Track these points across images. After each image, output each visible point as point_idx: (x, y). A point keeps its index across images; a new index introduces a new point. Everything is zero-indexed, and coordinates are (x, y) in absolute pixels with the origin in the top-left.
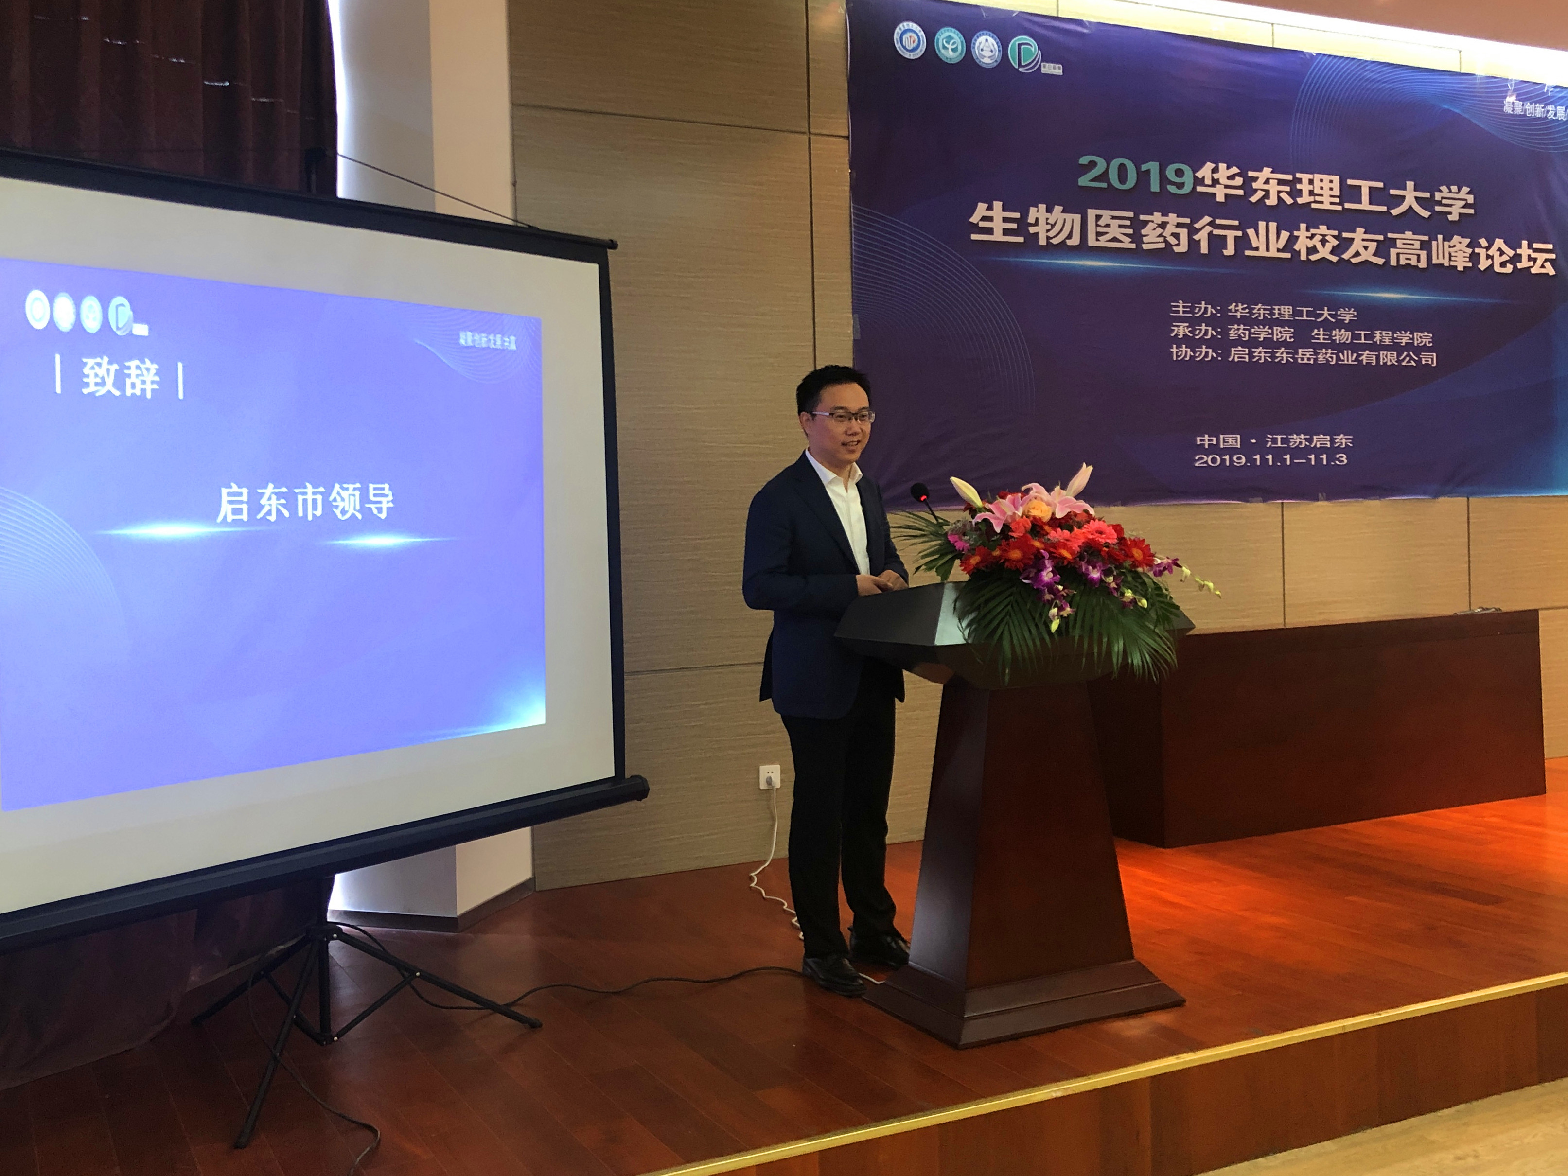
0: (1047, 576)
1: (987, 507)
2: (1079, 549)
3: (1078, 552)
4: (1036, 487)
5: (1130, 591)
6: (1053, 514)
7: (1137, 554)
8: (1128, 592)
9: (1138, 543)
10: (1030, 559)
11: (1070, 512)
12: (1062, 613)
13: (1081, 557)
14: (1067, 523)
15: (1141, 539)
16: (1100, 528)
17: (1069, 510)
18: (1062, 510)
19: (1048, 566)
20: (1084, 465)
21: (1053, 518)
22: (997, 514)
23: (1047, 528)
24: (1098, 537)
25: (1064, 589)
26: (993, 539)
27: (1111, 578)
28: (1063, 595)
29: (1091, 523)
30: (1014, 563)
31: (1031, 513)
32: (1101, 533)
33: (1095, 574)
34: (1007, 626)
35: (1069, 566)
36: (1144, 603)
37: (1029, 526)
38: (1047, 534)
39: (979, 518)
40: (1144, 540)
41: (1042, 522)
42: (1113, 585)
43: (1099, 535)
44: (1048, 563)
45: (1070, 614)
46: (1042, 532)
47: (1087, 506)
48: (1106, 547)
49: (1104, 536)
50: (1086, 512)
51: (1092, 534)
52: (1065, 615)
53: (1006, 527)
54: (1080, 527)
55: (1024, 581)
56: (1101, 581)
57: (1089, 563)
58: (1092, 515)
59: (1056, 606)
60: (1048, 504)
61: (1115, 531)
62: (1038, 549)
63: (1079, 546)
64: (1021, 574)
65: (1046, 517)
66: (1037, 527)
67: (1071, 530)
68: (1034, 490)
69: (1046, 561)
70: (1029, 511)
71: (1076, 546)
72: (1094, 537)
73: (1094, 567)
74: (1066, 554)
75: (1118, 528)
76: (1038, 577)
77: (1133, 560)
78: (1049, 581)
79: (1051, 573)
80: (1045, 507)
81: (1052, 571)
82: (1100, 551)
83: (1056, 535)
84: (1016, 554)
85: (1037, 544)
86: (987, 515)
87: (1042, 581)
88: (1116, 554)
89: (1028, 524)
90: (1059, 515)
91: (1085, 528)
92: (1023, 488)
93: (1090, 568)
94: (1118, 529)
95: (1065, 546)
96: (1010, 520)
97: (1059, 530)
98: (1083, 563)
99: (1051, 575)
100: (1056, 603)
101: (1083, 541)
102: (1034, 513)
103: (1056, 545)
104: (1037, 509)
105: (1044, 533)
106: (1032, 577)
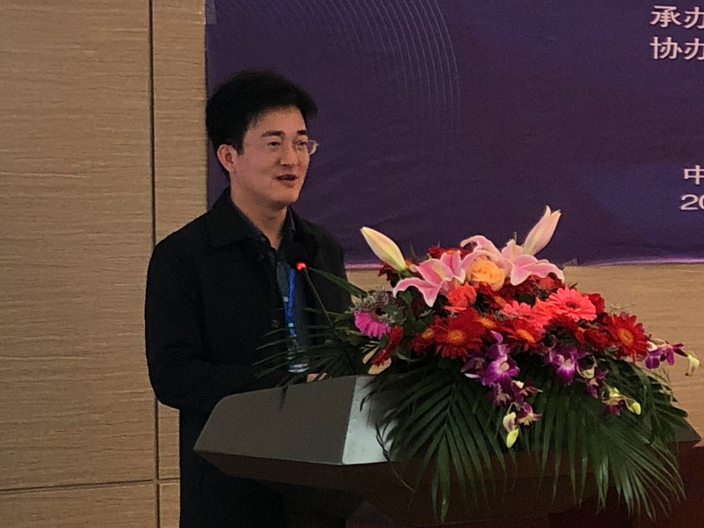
0: (501, 366)
1: (413, 271)
2: (544, 331)
3: (543, 334)
4: (482, 243)
5: (616, 390)
6: (507, 279)
7: (626, 337)
8: (614, 392)
9: (627, 321)
10: (476, 343)
11: (530, 277)
12: (521, 421)
13: (547, 341)
14: (526, 292)
15: (630, 316)
16: (572, 298)
17: (530, 273)
18: (519, 273)
19: (501, 354)
20: (548, 209)
21: (507, 285)
22: (428, 280)
23: (498, 299)
24: (570, 312)
25: (524, 387)
26: (423, 315)
27: (592, 371)
28: (523, 395)
29: (558, 291)
30: (455, 349)
31: (475, 277)
32: (573, 306)
33: (568, 367)
34: (444, 438)
35: (531, 354)
36: (637, 407)
37: (473, 296)
38: (500, 308)
39: (401, 286)
40: (634, 317)
41: (492, 291)
42: (594, 382)
43: (572, 309)
44: (501, 349)
45: (534, 422)
46: (491, 305)
47: (553, 268)
48: (583, 326)
49: (578, 310)
50: (552, 276)
51: (562, 308)
52: (527, 423)
53: (441, 299)
54: (544, 298)
55: (468, 375)
56: (575, 374)
57: (558, 350)
58: (560, 280)
59: (514, 409)
60: (500, 265)
61: (592, 302)
62: (488, 330)
63: (544, 327)
64: (463, 365)
65: (498, 284)
66: (484, 299)
67: (532, 303)
68: (479, 246)
69: (500, 347)
70: (472, 276)
71: (540, 325)
72: (565, 312)
73: (567, 357)
74: (525, 334)
76: (487, 369)
77: (620, 345)
78: (504, 374)
79: (506, 364)
80: (495, 270)
81: (508, 362)
82: (573, 332)
83: (511, 310)
84: (456, 336)
85: (486, 322)
86: (413, 281)
87: (493, 374)
88: (597, 337)
89: (472, 294)
90: (515, 281)
91: (551, 300)
92: (463, 244)
93: (561, 357)
94: (597, 300)
95: (524, 325)
96: (447, 289)
97: (515, 303)
98: (550, 349)
99: (507, 366)
100: (514, 406)
101: (550, 318)
102: (480, 278)
103: (510, 324)
104: (485, 273)
105: (496, 307)
106: (478, 370)
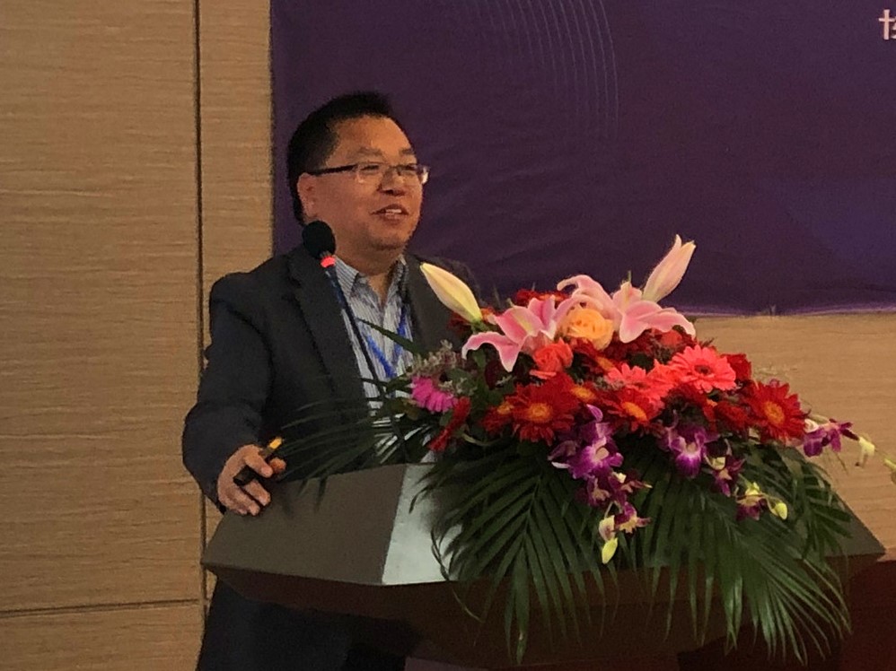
0: (597, 454)
1: (491, 322)
2: (662, 405)
3: (660, 409)
4: (584, 283)
5: (755, 485)
6: (616, 334)
7: (774, 414)
8: (753, 488)
9: (776, 393)
10: (567, 420)
11: (647, 331)
12: (622, 527)
13: (665, 417)
14: (642, 352)
15: (781, 384)
16: (703, 360)
17: (646, 327)
18: (631, 326)
19: (599, 435)
20: (678, 239)
21: (615, 342)
22: (509, 335)
23: (603, 362)
24: (699, 379)
25: (626, 481)
26: (499, 382)
27: (722, 460)
28: (626, 492)
29: (685, 351)
30: (536, 428)
31: (573, 332)
32: (705, 370)
33: (691, 454)
34: (522, 549)
35: (642, 435)
36: (782, 509)
37: (568, 358)
38: (603, 373)
39: (473, 343)
40: (786, 386)
41: (595, 350)
42: (725, 475)
43: (702, 375)
44: (600, 429)
45: (638, 528)
46: (592, 369)
47: (680, 319)
48: (715, 398)
49: (711, 376)
50: (679, 330)
51: (688, 374)
52: (629, 530)
53: (525, 361)
54: (665, 361)
55: (556, 465)
56: (702, 464)
57: (680, 430)
58: (689, 336)
59: (614, 511)
60: (607, 316)
61: (731, 366)
62: (582, 403)
63: (662, 399)
64: (549, 451)
65: (603, 341)
66: (583, 361)
67: (648, 366)
68: (581, 288)
69: (597, 425)
70: (569, 330)
71: (656, 398)
72: (693, 379)
73: (690, 440)
74: (634, 410)
75: (741, 362)
76: (579, 458)
77: (765, 424)
78: (600, 463)
79: (605, 449)
80: (600, 322)
81: (607, 446)
82: (701, 405)
83: (618, 376)
84: (539, 412)
85: (582, 392)
86: (488, 336)
87: (587, 463)
88: (733, 414)
89: (567, 354)
90: (626, 337)
91: (675, 362)
92: (561, 286)
93: (682, 440)
94: (740, 364)
95: (634, 397)
96: (532, 347)
97: (625, 366)
98: (668, 429)
99: (605, 453)
100: (612, 506)
101: (671, 387)
102: (579, 332)
103: (616, 395)
104: (585, 325)
105: (597, 371)
106: (571, 456)
